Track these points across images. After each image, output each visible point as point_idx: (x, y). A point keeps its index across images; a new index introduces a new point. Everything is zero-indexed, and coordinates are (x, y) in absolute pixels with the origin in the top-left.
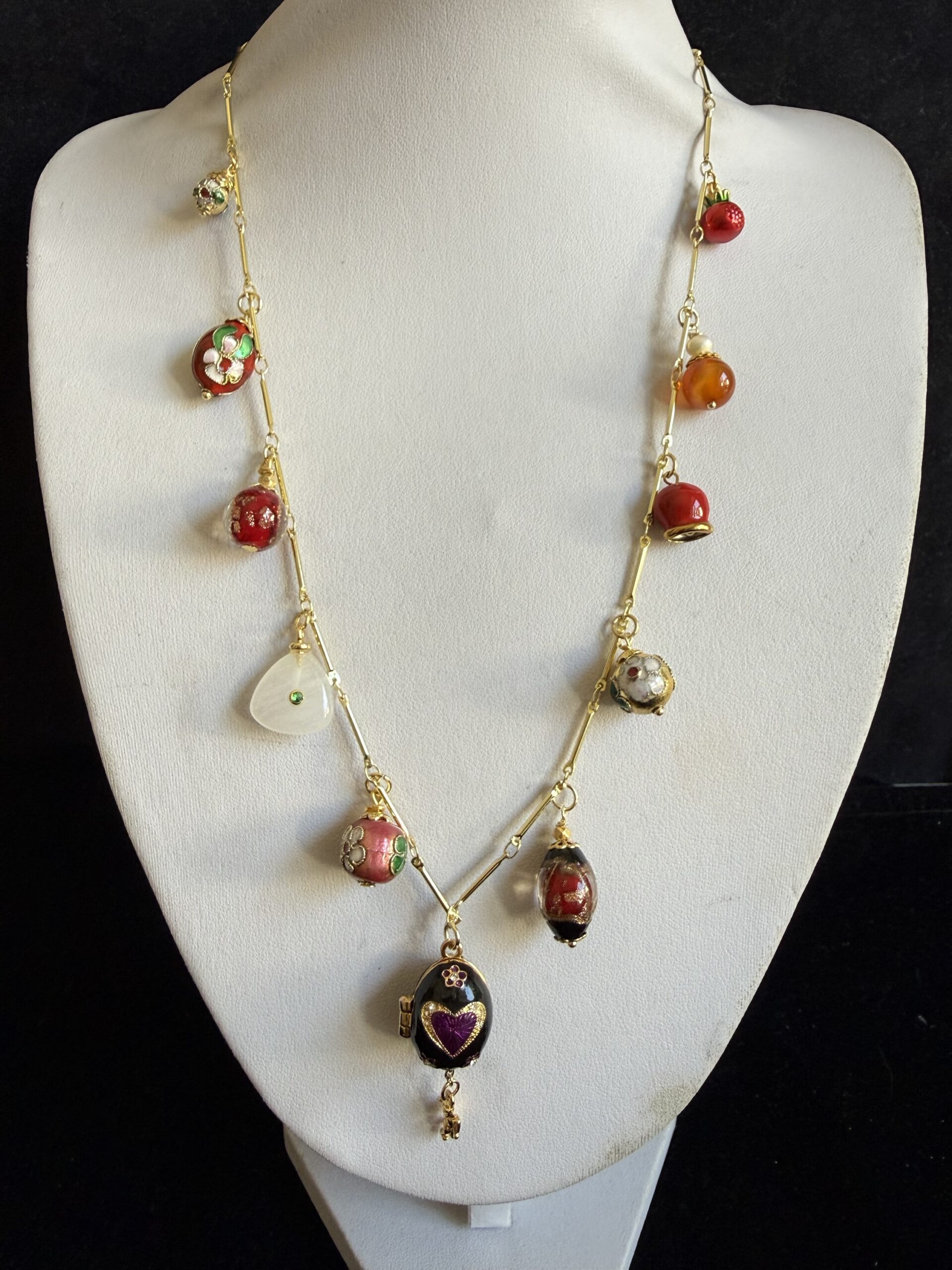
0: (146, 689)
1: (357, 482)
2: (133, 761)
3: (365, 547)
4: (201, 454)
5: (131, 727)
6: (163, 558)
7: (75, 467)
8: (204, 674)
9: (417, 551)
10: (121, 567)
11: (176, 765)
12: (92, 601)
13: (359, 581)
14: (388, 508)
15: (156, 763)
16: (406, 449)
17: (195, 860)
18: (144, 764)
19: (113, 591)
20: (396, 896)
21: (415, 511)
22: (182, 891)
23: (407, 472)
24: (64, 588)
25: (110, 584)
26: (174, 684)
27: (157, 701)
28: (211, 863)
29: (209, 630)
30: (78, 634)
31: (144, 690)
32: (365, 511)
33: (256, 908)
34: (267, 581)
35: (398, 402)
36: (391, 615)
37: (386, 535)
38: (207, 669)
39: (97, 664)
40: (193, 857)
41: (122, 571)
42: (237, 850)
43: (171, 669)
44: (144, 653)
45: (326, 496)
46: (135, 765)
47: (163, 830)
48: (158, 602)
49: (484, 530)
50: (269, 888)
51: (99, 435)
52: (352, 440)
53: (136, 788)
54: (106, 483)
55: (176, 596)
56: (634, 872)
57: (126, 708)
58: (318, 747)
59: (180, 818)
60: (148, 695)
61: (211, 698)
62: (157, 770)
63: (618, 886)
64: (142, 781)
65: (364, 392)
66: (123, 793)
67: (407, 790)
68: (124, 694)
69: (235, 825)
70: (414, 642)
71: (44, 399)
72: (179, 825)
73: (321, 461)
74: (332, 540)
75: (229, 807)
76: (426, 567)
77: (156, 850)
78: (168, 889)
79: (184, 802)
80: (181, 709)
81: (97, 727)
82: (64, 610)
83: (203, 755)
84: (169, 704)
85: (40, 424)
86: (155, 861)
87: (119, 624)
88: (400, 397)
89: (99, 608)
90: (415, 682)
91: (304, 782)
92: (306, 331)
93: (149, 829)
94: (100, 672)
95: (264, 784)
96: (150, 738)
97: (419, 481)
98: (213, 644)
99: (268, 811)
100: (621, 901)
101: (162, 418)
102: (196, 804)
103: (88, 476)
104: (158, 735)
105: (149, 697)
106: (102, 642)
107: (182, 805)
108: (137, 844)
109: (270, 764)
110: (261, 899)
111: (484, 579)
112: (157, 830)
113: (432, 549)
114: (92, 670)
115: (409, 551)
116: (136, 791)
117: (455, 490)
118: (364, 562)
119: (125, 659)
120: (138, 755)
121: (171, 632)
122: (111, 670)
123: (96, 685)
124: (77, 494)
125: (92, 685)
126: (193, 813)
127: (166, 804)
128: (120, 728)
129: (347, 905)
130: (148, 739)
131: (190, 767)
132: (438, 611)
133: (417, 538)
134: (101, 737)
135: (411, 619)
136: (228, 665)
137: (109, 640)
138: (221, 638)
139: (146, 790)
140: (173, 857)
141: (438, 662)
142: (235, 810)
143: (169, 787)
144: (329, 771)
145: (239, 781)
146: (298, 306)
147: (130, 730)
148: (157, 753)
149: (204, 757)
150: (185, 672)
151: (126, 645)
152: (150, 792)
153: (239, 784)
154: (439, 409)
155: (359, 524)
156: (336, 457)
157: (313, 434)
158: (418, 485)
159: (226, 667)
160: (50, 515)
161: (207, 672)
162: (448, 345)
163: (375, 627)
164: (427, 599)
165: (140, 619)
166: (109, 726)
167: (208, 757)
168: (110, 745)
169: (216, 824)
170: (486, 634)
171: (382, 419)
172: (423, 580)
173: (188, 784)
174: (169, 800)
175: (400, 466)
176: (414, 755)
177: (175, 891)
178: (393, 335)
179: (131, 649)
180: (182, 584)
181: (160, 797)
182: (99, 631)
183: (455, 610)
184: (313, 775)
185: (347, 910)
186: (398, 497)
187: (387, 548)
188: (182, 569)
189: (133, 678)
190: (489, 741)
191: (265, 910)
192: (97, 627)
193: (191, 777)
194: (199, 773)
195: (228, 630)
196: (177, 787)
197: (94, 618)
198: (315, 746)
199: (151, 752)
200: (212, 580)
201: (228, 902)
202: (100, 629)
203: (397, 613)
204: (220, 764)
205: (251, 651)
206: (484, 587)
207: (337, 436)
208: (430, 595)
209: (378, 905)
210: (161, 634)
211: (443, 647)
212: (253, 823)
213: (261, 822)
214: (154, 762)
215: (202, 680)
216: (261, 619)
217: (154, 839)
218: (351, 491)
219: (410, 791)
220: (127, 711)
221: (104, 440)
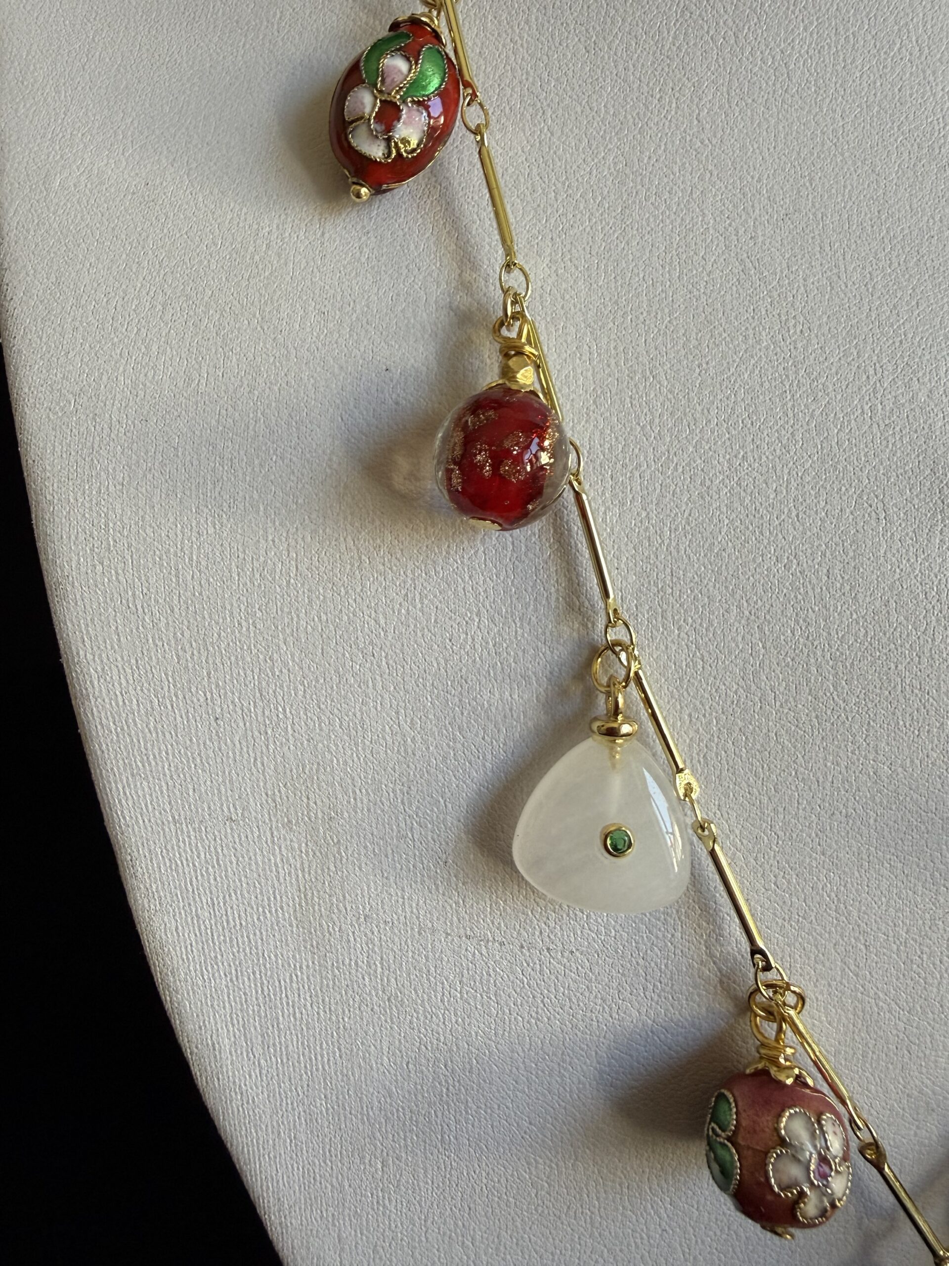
0: (232, 829)
1: (663, 405)
2: (209, 968)
3: (682, 548)
4: (336, 335)
5: (204, 901)
6: (262, 559)
7: (78, 359)
8: (349, 802)
9: (791, 558)
10: (177, 576)
11: (294, 977)
12: (120, 647)
13: (670, 619)
14: (730, 465)
15: (254, 973)
16: (764, 334)
17: (330, 1151)
18: (231, 973)
19: (162, 625)
21: (786, 471)
22: (305, 1204)
23: (767, 385)
24: (62, 617)
25: (155, 610)
26: (290, 822)
27: (255, 855)
28: (362, 1158)
29: (358, 714)
30: (93, 714)
31: (229, 831)
32: (680, 470)
33: (447, 1239)
34: (478, 614)
35: (741, 232)
36: (736, 692)
37: (726, 521)
38: (354, 792)
39: (133, 775)
40: (328, 1147)
41: (178, 584)
42: (412, 1138)
43: (283, 790)
44: (228, 757)
45: (597, 433)
46: (213, 975)
47: (269, 1096)
48: (254, 651)
49: (934, 515)
50: (472, 1206)
51: (125, 292)
52: (649, 313)
53: (215, 1019)
54: (141, 393)
55: (290, 640)
57: (194, 865)
58: (578, 954)
59: (301, 1076)
60: (237, 840)
61: (363, 852)
62: (256, 985)
64: (227, 1005)
65: (669, 208)
66: (191, 1026)
68: (189, 837)
69: (409, 1092)
70: (783, 751)
71: (12, 211)
72: (299, 1089)
73: (586, 357)
74: (612, 530)
75: (398, 1060)
76: (810, 593)
77: (256, 1132)
78: (279, 1199)
79: (309, 1046)
80: (303, 871)
81: (136, 900)
82: (63, 660)
83: (347, 961)
84: (278, 860)
85: (6, 266)
86: (253, 1151)
87: (177, 696)
88: (746, 221)
89: (133, 661)
90: (781, 833)
91: (549, 1019)
92: (545, 76)
93: (242, 1094)
94: (140, 793)
95: (467, 1020)
96: (241, 924)
97: (793, 406)
98: (367, 743)
99: (475, 1070)
101: (252, 258)
102: (334, 1053)
103: (105, 378)
104: (258, 919)
105: (238, 846)
106: (143, 732)
107: (306, 1052)
108: (219, 1119)
109: (481, 983)
110: (456, 1224)
111: (934, 623)
112: (258, 1095)
113: (824, 555)
114: (124, 787)
115: (774, 559)
116: (216, 1023)
117: (871, 426)
118: (679, 579)
119: (190, 768)
120: (219, 957)
121: (281, 716)
122: (161, 787)
123: (131, 818)
124: (83, 417)
125: (124, 818)
126: (327, 1068)
127: (275, 1051)
128: (181, 904)
129: (621, 1243)
130: (238, 927)
131: (322, 982)
132: (835, 689)
133: (791, 530)
134: (144, 919)
135: (778, 704)
136: (398, 787)
137: (155, 728)
138: (384, 730)
139: (235, 1022)
140: (288, 1144)
141: (833, 794)
142: (410, 1066)
143: (281, 1018)
144: (599, 1001)
145: (418, 1013)
146: (527, 22)
147: (202, 908)
148: (257, 954)
149: (350, 965)
150: (311, 796)
151: (191, 740)
152: (244, 1026)
153: (418, 1018)
154: (827, 249)
155: (669, 496)
156: (615, 348)
157: (567, 297)
158: (791, 415)
159: (394, 791)
160: (30, 461)
161: (355, 799)
162: (844, 111)
163: (701, 716)
164: (812, 661)
165: (217, 686)
166: (160, 897)
167: (356, 964)
168: (164, 937)
169: (371, 1090)
170: (936, 741)
171: (709, 268)
172: (804, 621)
173: (318, 1013)
174: (280, 1043)
175: (752, 372)
177: (291, 1203)
178: (730, 87)
179: (202, 747)
180: (302, 615)
181: (263, 1036)
182: (135, 707)
183: (871, 687)
184: (567, 1008)
185: (621, 1251)
186: (749, 439)
187: (728, 551)
188: (303, 585)
189: (205, 806)
190: (929, 958)
191: (463, 1243)
192: (131, 701)
193: (323, 1001)
194: (340, 993)
195: (397, 713)
196: (295, 1019)
197: (123, 681)
198: (572, 952)
199: (244, 950)
200: (365, 608)
201: (393, 1225)
202: (138, 705)
203: (748, 690)
204: (382, 980)
205: (445, 758)
206: (933, 640)
207: (616, 303)
208: (819, 653)
209: (681, 1245)
210: (260, 719)
211: (843, 764)
212: (445, 1090)
213: (460, 1090)
214: (250, 971)
215: (346, 815)
216: (465, 694)
217: (251, 1113)
218: (651, 422)
220: (196, 871)
221: (136, 302)
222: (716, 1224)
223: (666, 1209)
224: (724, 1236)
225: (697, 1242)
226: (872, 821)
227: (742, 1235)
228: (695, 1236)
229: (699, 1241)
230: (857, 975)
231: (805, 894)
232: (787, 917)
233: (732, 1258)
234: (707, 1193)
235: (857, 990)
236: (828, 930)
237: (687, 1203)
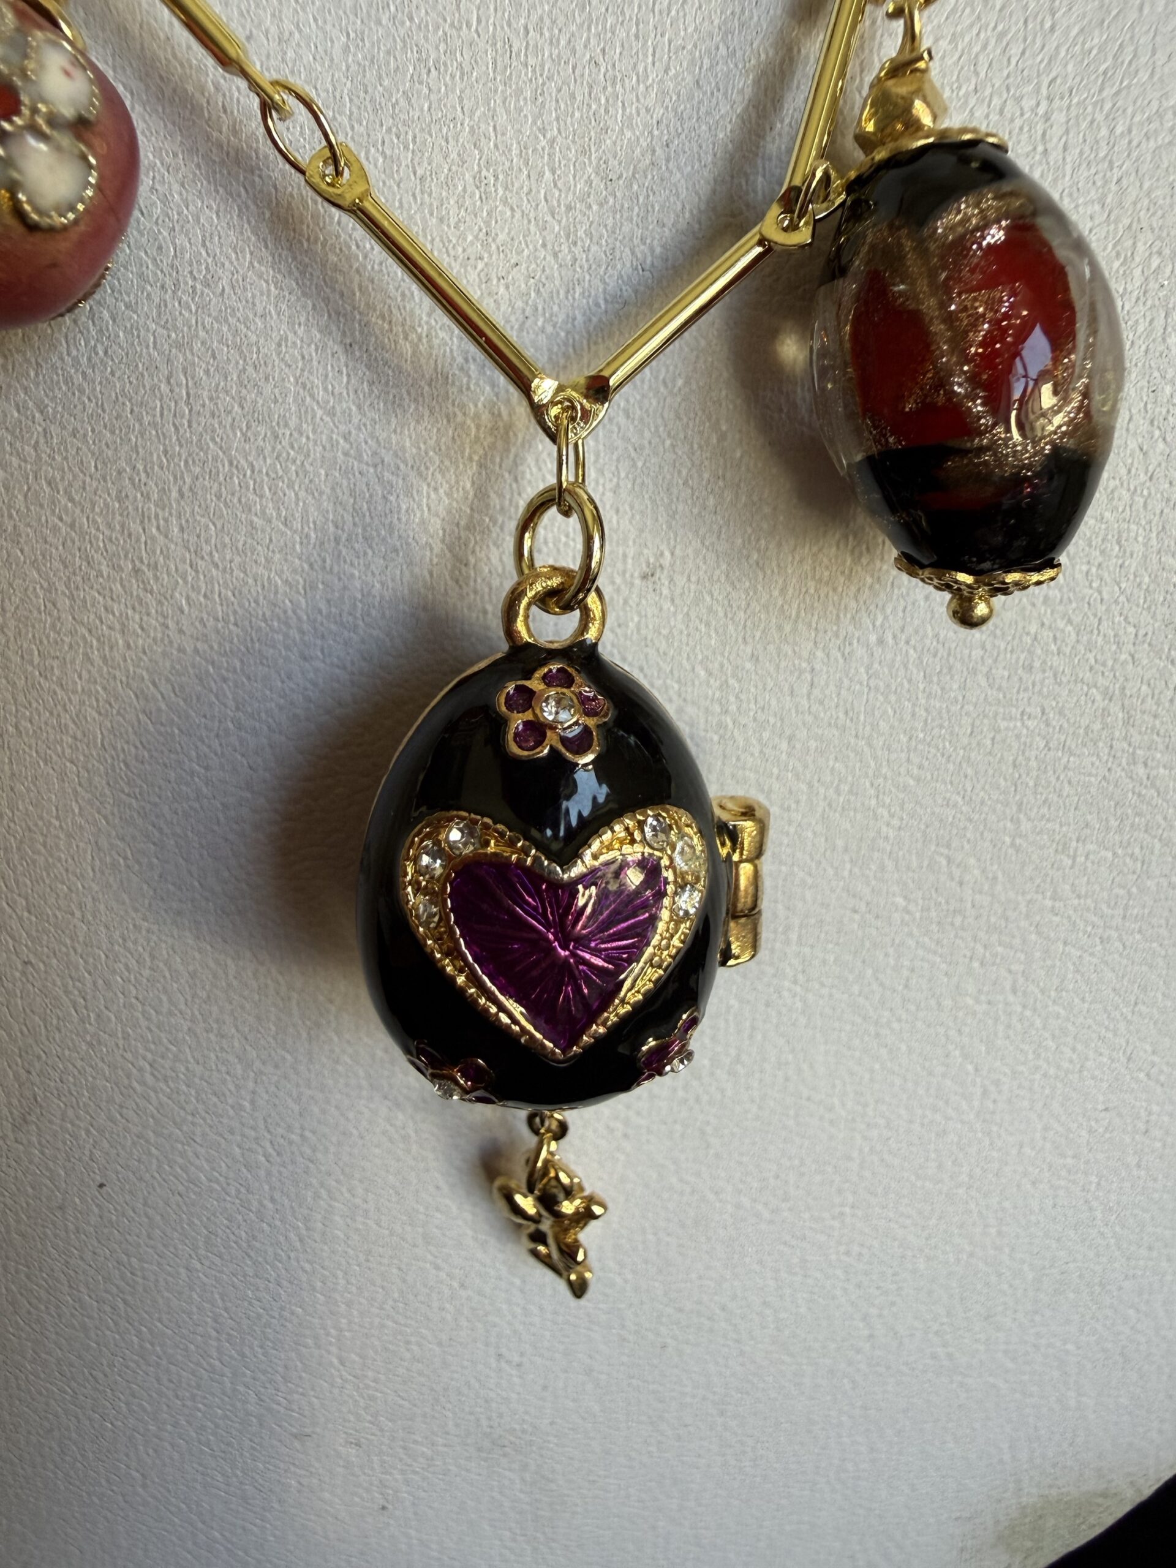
20: (133, 963)
56: (1049, 903)
63: (980, 949)
67: (136, 571)
100: (983, 998)
176: (154, 425)
209: (67, 992)
219: (150, 574)
222: (125, 948)
223: (20, 919)
224: (146, 973)
225: (95, 983)
226: (337, 52)
227: (181, 968)
228: (90, 973)
229: (100, 982)
230: (332, 413)
231: (203, 229)
232: (169, 282)
233: (171, 1013)
234: (96, 888)
235: (334, 445)
236: (259, 309)
237: (59, 909)
